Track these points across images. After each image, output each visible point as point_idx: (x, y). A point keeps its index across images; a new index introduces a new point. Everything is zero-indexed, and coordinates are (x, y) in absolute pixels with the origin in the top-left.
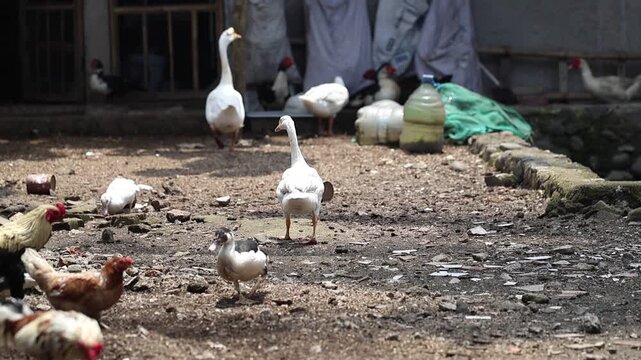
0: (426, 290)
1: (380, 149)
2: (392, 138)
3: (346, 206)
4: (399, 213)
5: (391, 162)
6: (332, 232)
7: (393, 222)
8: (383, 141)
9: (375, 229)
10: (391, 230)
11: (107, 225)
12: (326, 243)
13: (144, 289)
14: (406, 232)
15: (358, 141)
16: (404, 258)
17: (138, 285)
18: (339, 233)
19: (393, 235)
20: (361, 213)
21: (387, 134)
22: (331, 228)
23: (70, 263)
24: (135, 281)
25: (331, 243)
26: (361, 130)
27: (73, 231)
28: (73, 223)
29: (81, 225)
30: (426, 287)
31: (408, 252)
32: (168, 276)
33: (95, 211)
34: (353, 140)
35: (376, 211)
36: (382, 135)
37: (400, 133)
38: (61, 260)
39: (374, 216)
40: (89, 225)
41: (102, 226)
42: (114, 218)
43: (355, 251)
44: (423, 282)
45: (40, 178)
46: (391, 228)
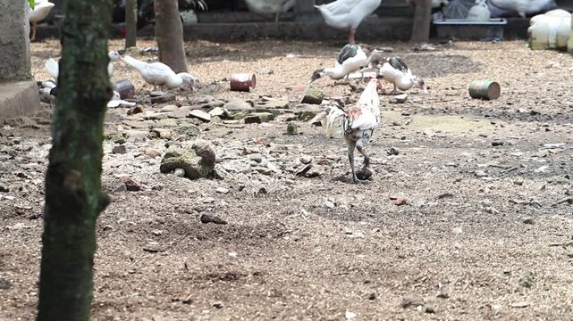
0: (567, 180)
1: (549, 53)
2: (561, 44)
3: (510, 104)
4: (557, 110)
5: (557, 64)
6: (492, 127)
7: (550, 118)
8: (553, 46)
9: (533, 125)
10: (547, 126)
11: (294, 119)
12: (485, 137)
13: (315, 175)
14: (560, 128)
15: (530, 46)
16: (552, 151)
17: (310, 172)
18: (499, 127)
19: (547, 130)
20: (522, 110)
21: (557, 40)
22: (492, 123)
23: (253, 152)
24: (308, 169)
25: (490, 137)
26: (533, 36)
27: (264, 124)
28: (263, 117)
29: (271, 118)
30: (567, 177)
31: (557, 145)
32: (339, 164)
33: (286, 107)
34: (527, 45)
35: (536, 109)
36: (552, 41)
37: (568, 39)
38: (245, 149)
39: (533, 113)
40: (279, 119)
41: (289, 119)
42: (301, 113)
43: (510, 144)
44: (566, 172)
45: (243, 77)
46: (546, 123)
